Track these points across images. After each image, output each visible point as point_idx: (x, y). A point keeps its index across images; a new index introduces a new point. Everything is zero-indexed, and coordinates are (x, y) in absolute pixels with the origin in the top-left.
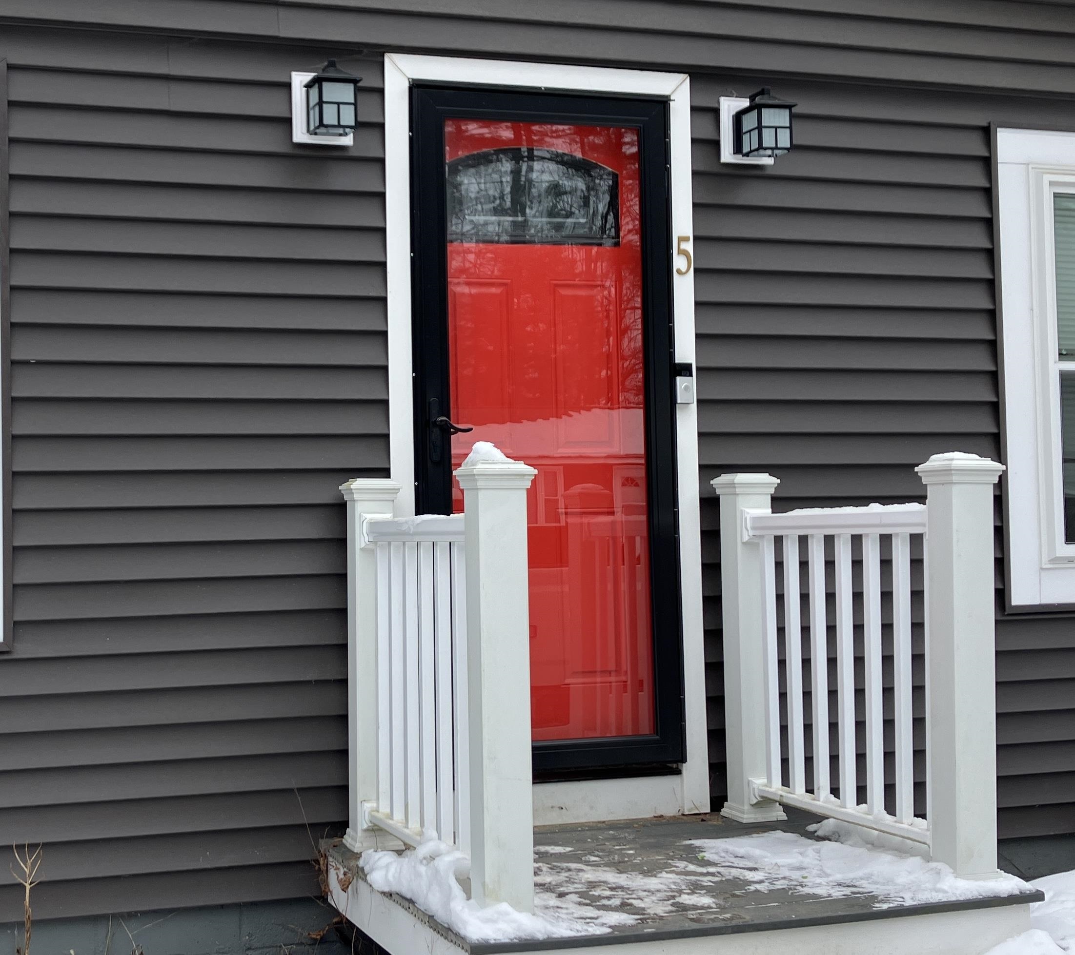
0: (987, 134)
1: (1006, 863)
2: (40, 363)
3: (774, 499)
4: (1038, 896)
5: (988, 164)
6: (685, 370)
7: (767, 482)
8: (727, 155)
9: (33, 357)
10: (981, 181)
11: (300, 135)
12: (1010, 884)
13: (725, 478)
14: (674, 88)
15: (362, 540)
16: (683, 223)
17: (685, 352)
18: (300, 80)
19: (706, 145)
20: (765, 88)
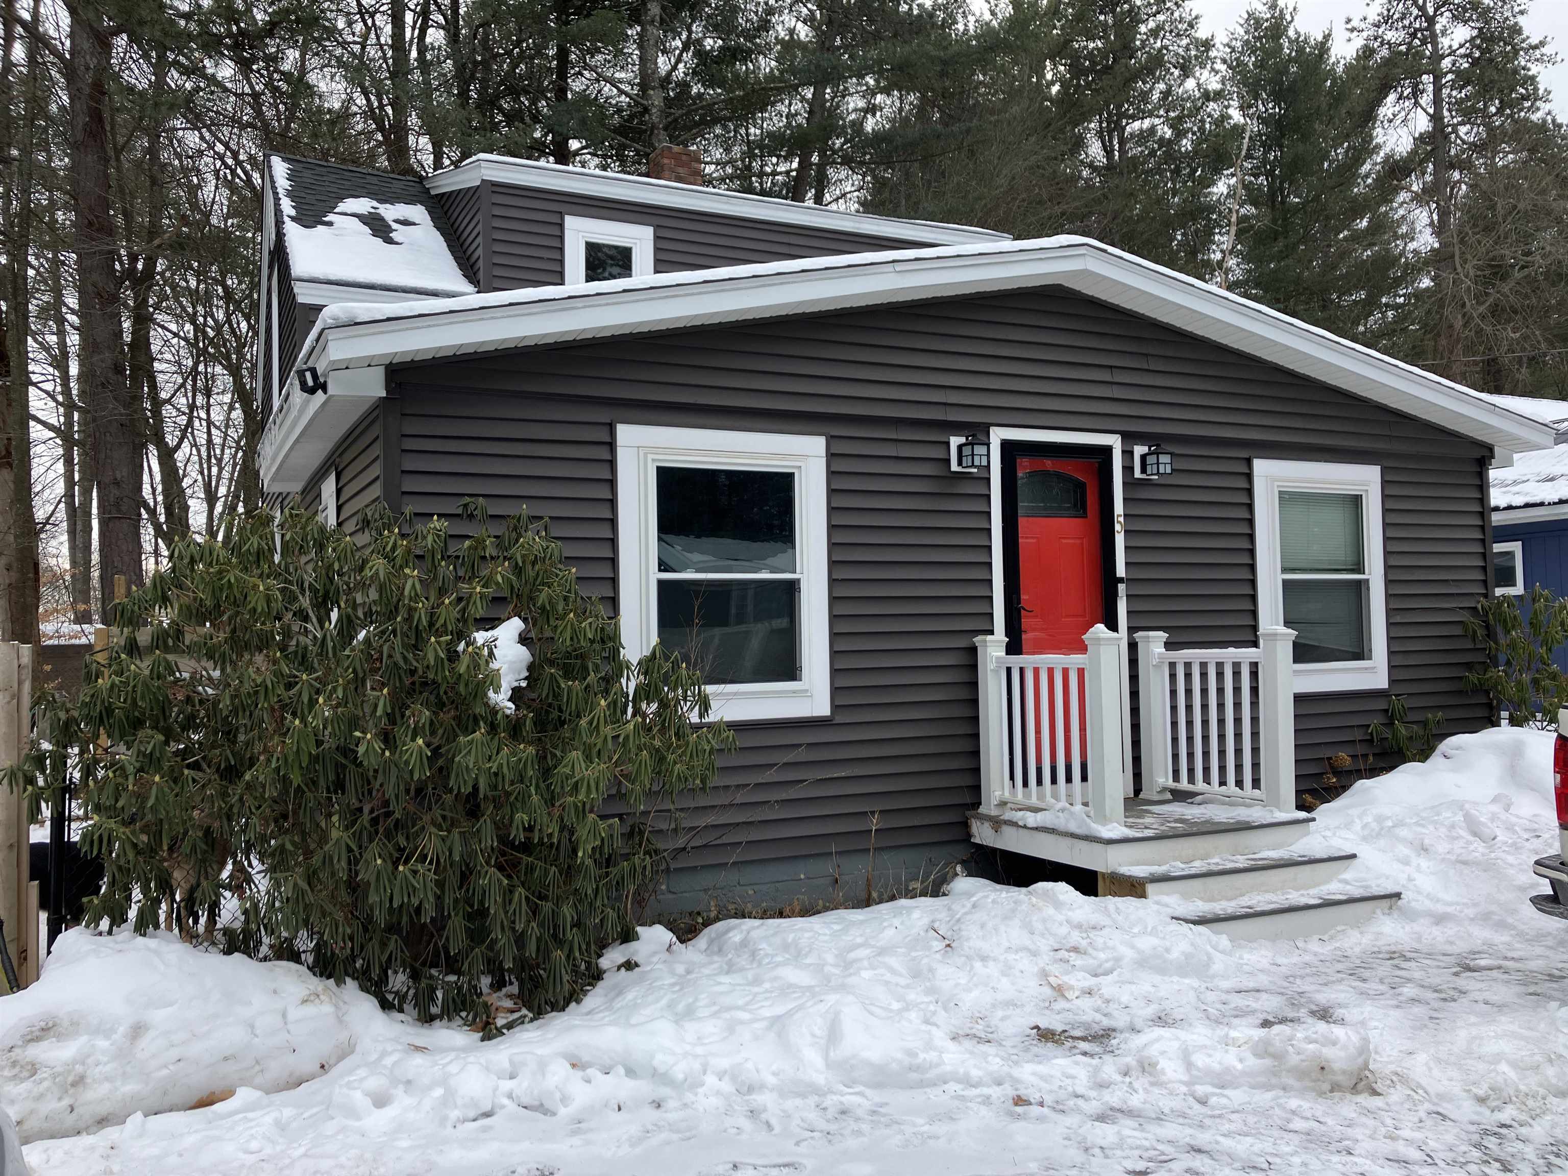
0: (1249, 462)
1: (1300, 807)
2: (843, 580)
3: (1166, 643)
4: (1314, 820)
5: (1249, 476)
6: (1121, 580)
7: (1163, 635)
8: (1138, 474)
9: (840, 577)
10: (1245, 485)
11: (954, 467)
12: (1303, 815)
13: (1140, 634)
14: (1114, 441)
15: (991, 666)
16: (1119, 508)
17: (1121, 571)
18: (955, 441)
19: (1128, 469)
20: (1157, 442)
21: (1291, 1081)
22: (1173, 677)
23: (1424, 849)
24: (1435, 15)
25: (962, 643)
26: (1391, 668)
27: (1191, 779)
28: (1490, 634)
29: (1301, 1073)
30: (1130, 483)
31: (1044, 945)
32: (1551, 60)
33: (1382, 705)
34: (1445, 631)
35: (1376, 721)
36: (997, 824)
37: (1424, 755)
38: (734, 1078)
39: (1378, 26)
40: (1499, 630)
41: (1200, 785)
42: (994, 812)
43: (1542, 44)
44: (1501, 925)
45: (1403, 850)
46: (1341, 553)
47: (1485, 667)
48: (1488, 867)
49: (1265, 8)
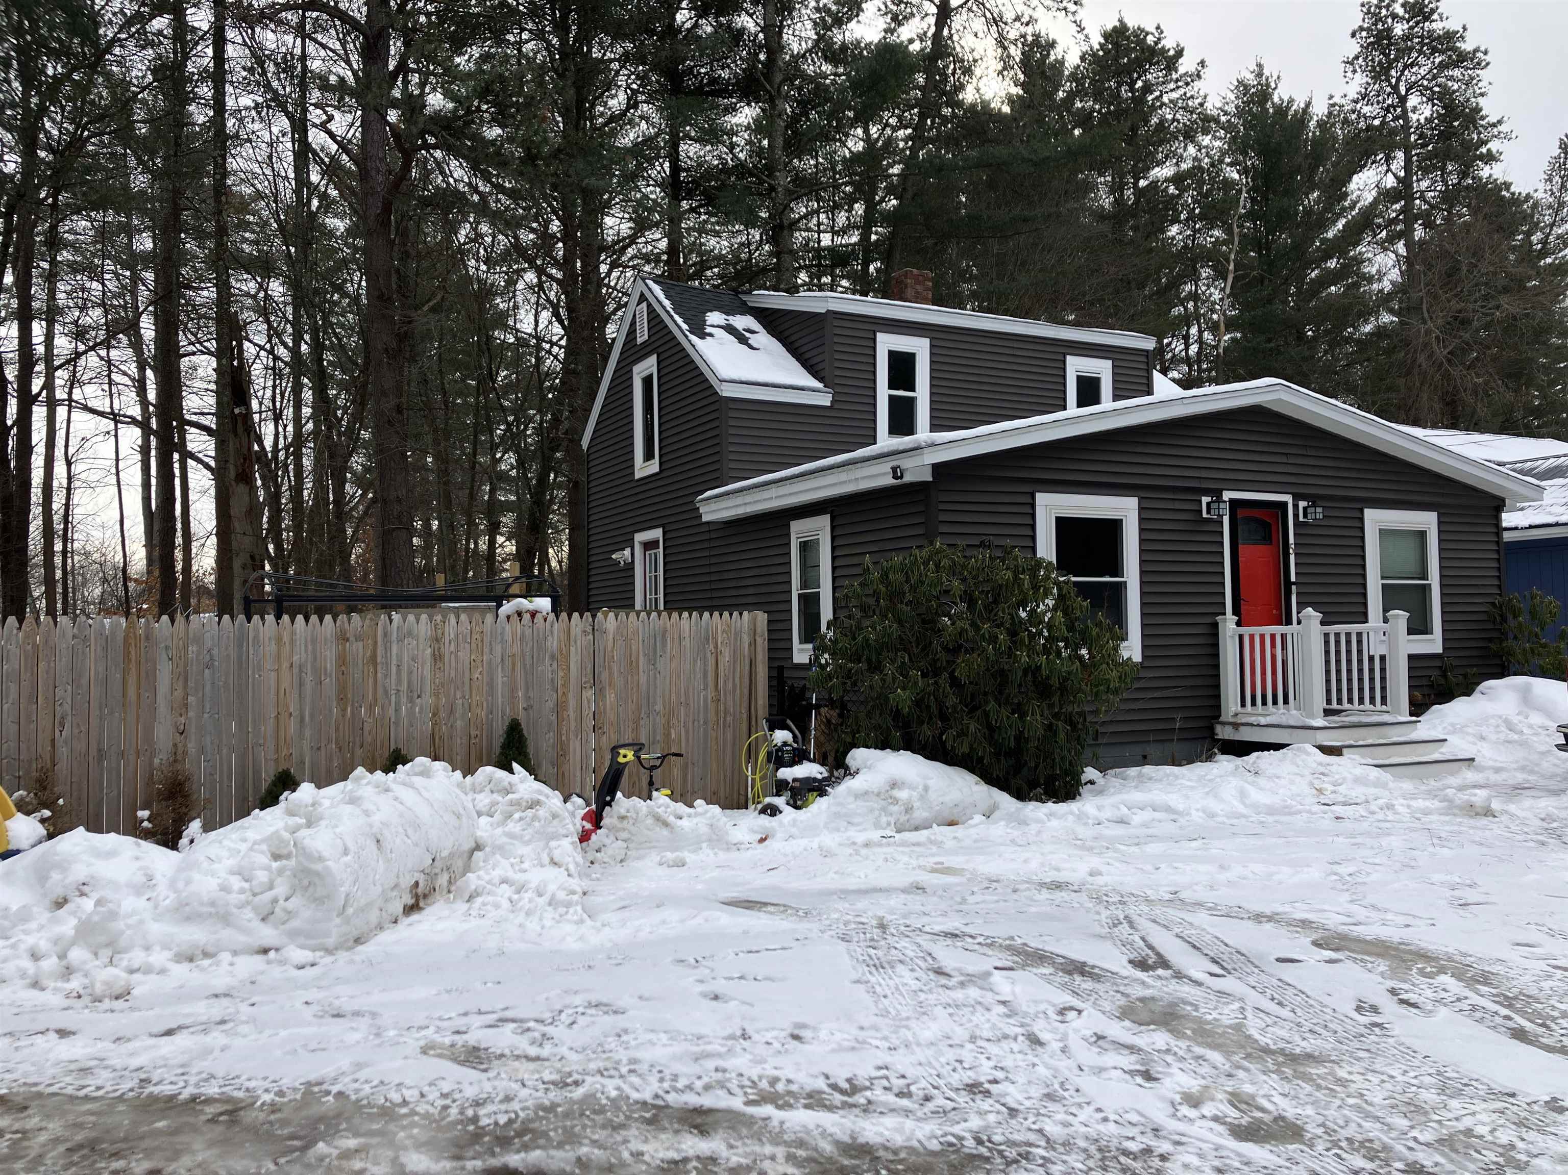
0: (1362, 511)
2: (1147, 582)
4: (1420, 722)
5: (1362, 520)
6: (1293, 583)
8: (1301, 519)
9: (1146, 580)
10: (1360, 525)
11: (1205, 515)
12: (1414, 718)
14: (1288, 498)
15: (1229, 634)
16: (1292, 540)
17: (1293, 579)
18: (1205, 500)
19: (1296, 516)
20: (1314, 500)
21: (1456, 811)
22: (1327, 643)
23: (1482, 738)
24: (1407, 94)
25: (1208, 620)
26: (1445, 640)
27: (1339, 701)
28: (1504, 619)
29: (1461, 808)
30: (1297, 524)
31: (1306, 772)
32: (1507, 137)
33: (1438, 663)
34: (1474, 617)
35: (1435, 673)
36: (1236, 726)
37: (1468, 692)
38: (1204, 811)
39: (1356, 101)
40: (1510, 617)
41: (1346, 705)
42: (1231, 720)
43: (1500, 122)
44: (1532, 772)
45: (1471, 739)
46: (1412, 566)
47: (1501, 641)
48: (1523, 744)
49: (1252, 76)
